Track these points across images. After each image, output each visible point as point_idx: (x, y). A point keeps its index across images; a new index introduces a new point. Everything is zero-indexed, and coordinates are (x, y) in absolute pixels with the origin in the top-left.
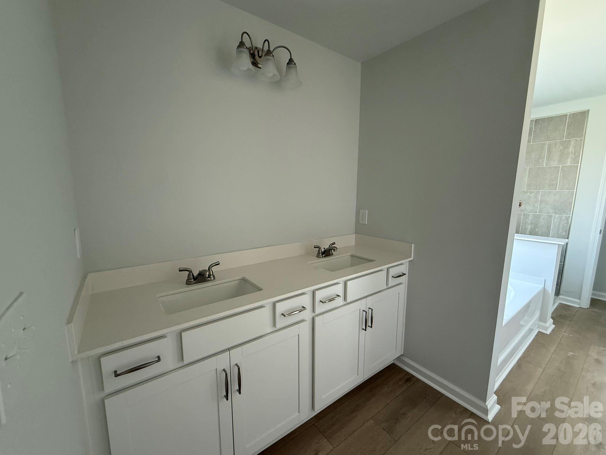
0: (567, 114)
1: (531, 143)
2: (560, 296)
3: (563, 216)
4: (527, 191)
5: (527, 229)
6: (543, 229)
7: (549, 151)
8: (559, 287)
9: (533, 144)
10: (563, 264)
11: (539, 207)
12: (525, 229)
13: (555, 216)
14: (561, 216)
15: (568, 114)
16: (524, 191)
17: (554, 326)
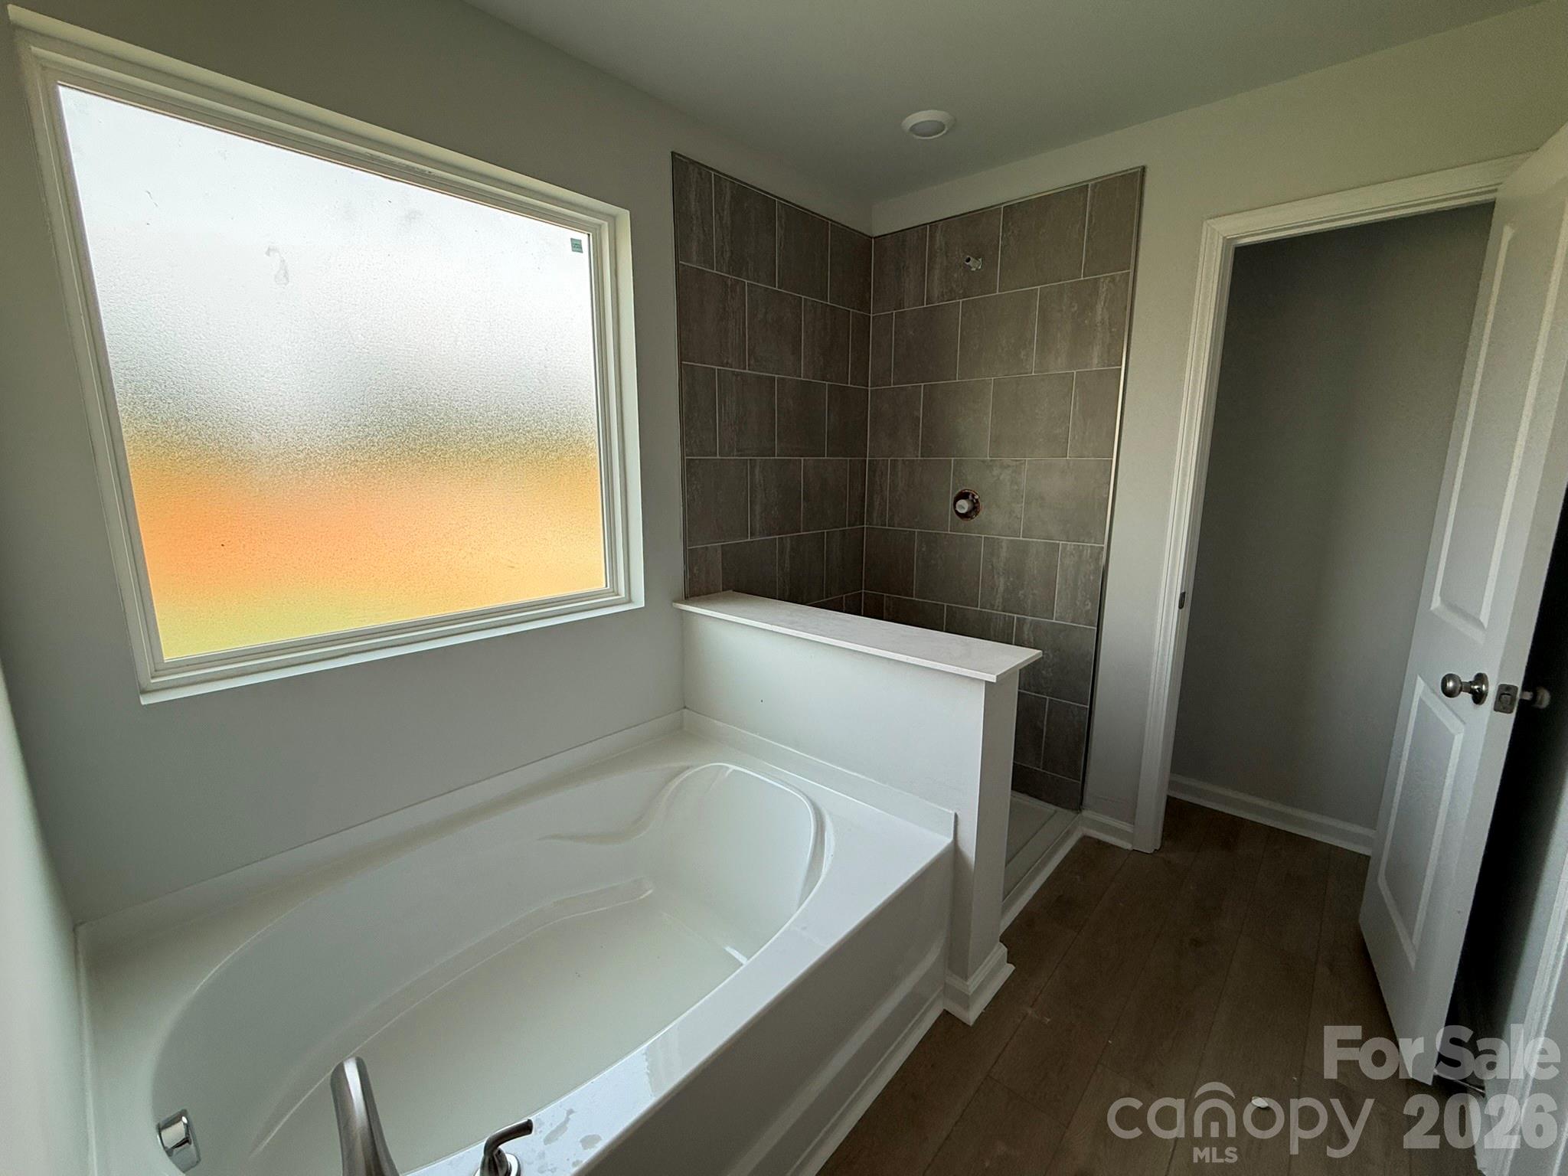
0: (1087, 185)
1: (998, 293)
2: (1085, 813)
3: (1085, 548)
4: (991, 460)
5: (997, 591)
6: (1035, 591)
7: (1045, 321)
8: (1080, 783)
9: (1000, 296)
10: (1088, 707)
11: (1025, 515)
12: (993, 589)
13: (1065, 547)
14: (1081, 547)
15: (1090, 184)
16: (983, 461)
17: (1011, 968)
